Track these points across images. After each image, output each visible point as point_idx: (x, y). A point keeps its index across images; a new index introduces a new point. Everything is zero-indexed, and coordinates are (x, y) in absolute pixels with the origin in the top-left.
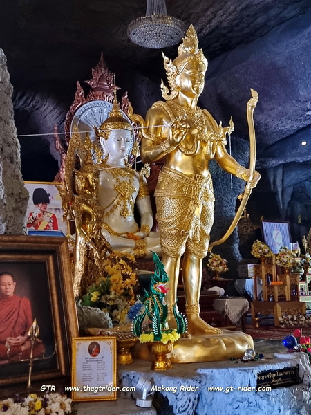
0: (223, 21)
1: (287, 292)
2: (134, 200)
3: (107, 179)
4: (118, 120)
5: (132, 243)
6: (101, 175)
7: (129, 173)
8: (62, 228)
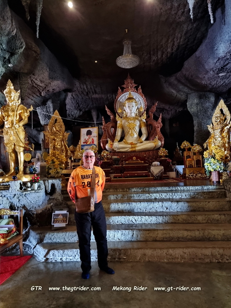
0: (180, 42)
1: (194, 163)
2: (137, 129)
3: (124, 123)
4: (130, 99)
5: (130, 146)
6: (123, 121)
7: (135, 119)
8: (96, 142)
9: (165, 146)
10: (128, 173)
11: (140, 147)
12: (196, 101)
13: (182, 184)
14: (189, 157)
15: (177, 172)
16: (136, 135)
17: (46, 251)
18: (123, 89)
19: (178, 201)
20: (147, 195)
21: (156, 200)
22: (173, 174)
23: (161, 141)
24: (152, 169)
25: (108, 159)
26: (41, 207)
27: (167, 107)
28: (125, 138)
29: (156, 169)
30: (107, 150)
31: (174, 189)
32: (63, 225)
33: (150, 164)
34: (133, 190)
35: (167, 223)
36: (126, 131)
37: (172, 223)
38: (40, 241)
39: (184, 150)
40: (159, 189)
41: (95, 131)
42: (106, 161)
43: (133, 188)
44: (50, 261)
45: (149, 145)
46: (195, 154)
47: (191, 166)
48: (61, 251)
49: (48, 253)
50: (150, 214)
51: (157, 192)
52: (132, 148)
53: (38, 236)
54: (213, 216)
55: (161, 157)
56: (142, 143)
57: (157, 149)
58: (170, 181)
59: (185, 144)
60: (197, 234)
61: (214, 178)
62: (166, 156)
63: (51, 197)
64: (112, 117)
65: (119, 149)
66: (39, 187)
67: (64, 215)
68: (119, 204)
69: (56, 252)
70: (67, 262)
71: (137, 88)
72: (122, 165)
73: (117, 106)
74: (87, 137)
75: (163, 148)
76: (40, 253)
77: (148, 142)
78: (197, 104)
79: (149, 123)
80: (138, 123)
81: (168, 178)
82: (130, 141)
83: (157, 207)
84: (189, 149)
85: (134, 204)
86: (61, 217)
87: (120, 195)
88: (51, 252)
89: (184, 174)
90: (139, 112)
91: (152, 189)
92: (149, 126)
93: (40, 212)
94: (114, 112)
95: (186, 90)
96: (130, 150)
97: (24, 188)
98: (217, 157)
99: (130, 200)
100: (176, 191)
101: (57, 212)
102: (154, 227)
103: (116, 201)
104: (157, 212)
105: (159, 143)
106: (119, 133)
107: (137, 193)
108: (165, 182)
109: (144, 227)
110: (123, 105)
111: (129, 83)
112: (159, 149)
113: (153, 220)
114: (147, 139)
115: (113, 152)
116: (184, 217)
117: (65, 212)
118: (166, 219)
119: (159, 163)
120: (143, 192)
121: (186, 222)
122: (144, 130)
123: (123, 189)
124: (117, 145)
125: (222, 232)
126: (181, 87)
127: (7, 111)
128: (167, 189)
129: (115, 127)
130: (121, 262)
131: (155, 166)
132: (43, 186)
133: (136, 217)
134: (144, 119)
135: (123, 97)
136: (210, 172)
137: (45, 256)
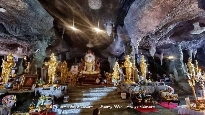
1: (109, 79)
2: (92, 67)
3: (88, 64)
4: (90, 56)
5: (89, 73)
6: (87, 64)
7: (91, 63)
8: (77, 71)
9: (101, 73)
10: (88, 82)
11: (92, 73)
12: (110, 59)
13: (105, 86)
14: (108, 77)
15: (104, 82)
16: (91, 69)
17: (62, 110)
18: (87, 53)
19: (104, 92)
20: (95, 90)
21: (97, 92)
22: (103, 83)
23: (99, 71)
24: (96, 81)
25: (81, 77)
26: (60, 96)
27: (102, 59)
28: (87, 69)
29: (98, 81)
30: (81, 74)
31: (103, 88)
32: (67, 101)
33: (96, 79)
34: (90, 89)
35: (100, 99)
36: (88, 67)
37: (102, 99)
38: (59, 107)
39: (106, 75)
40: (98, 88)
41: (77, 67)
42: (80, 78)
43: (90, 88)
44: (63, 114)
45: (95, 72)
46: (110, 76)
47: (108, 80)
48: (67, 110)
49: (62, 111)
50: (96, 97)
51: (98, 89)
52: (90, 73)
53: (58, 106)
54: (113, 97)
55: (99, 77)
56: (93, 71)
57: (98, 74)
58: (102, 85)
59: (107, 73)
60: (109, 102)
61: (115, 85)
62: (101, 77)
63: (63, 92)
64: (83, 62)
65: (85, 73)
66: (60, 88)
67: (68, 98)
68: (86, 94)
69: (65, 111)
70: (69, 114)
71: (92, 53)
72: (86, 79)
73: (85, 58)
74: (74, 69)
75: (100, 74)
76: (59, 111)
77: (95, 71)
78: (111, 60)
79: (96, 65)
80: (92, 65)
81: (101, 84)
82: (89, 71)
83: (98, 94)
84: (108, 75)
85: (91, 94)
86: (67, 99)
87: (86, 91)
88: (64, 111)
89: (106, 83)
90: (93, 61)
91: (96, 89)
92: (96, 66)
93: (59, 97)
94: (84, 60)
95: (108, 55)
96: (89, 74)
97: (55, 89)
98: (115, 78)
99: (89, 93)
100: (104, 89)
101: (66, 97)
102: (97, 101)
103: (85, 93)
104: (98, 96)
105: (99, 72)
106: (85, 68)
107: (92, 90)
108: (100, 86)
109: (94, 101)
110: (87, 58)
111: (90, 51)
112: (99, 74)
113: (96, 99)
114: (95, 70)
115: (83, 75)
116: (105, 97)
117: (68, 97)
118: (100, 98)
119: (98, 79)
120: (94, 90)
121: (106, 99)
122: (94, 67)
123: (87, 89)
124: (84, 72)
125: (115, 101)
126: (106, 54)
127: (51, 62)
128: (101, 88)
129: (84, 66)
130: (86, 112)
131: (97, 80)
132: (61, 88)
133: (91, 98)
134: (94, 63)
135: (87, 56)
136: (114, 83)
137: (61, 112)
